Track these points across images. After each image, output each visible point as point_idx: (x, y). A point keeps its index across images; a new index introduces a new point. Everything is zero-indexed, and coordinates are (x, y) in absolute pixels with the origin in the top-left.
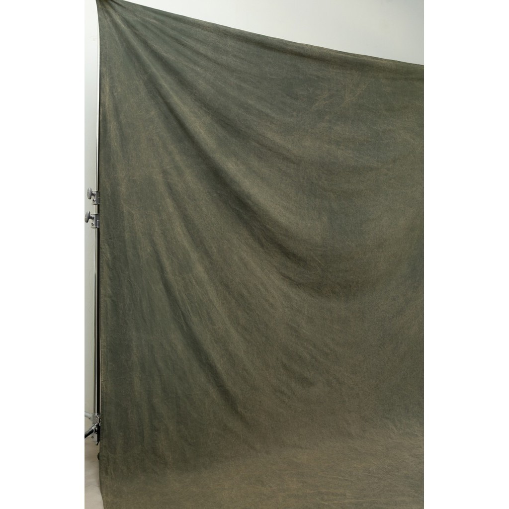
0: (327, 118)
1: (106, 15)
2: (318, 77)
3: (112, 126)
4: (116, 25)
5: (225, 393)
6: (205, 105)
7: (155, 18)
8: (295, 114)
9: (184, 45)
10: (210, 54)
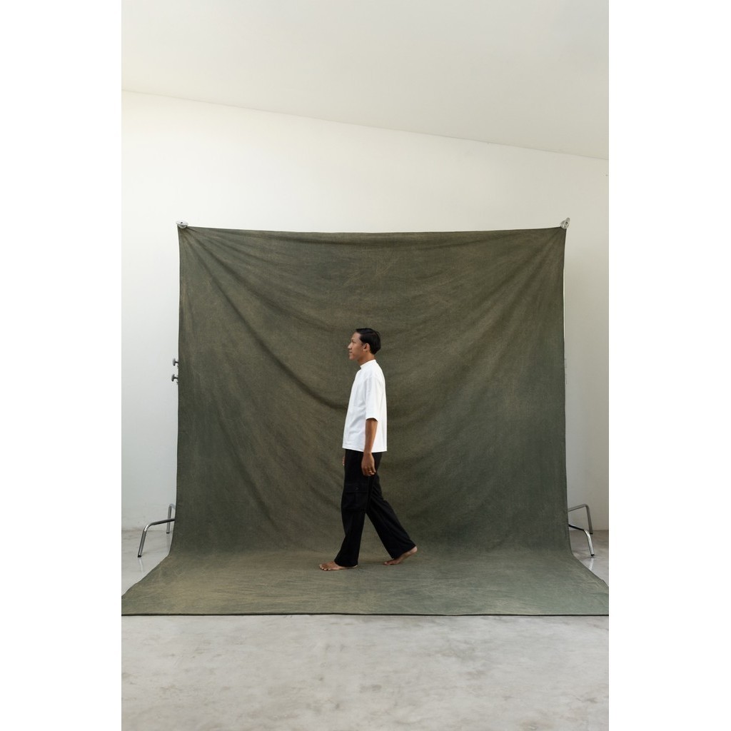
0: (358, 291)
1: (185, 239)
2: (350, 258)
3: (187, 317)
4: (191, 245)
5: (261, 504)
6: (255, 292)
7: (217, 235)
8: (328, 291)
9: (237, 250)
10: (258, 255)
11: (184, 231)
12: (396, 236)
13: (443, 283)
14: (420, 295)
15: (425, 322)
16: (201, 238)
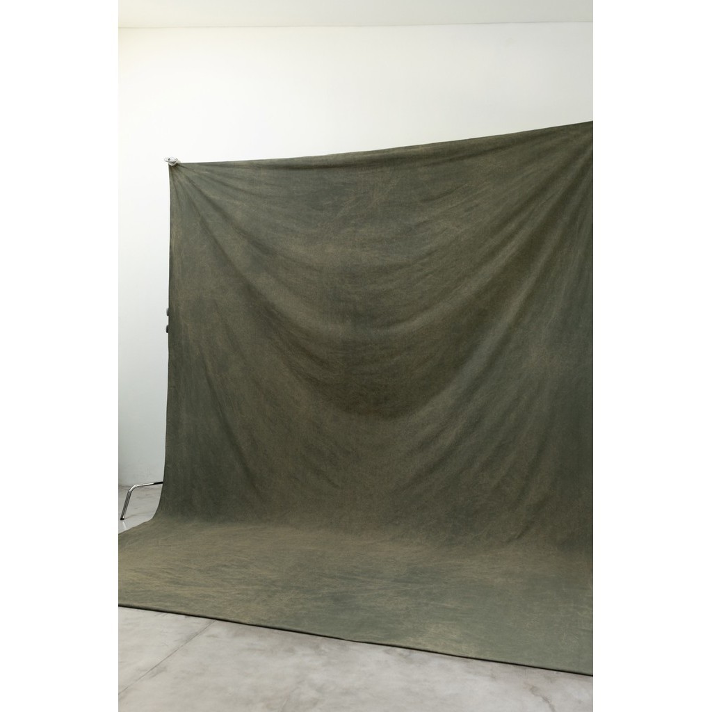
0: (353, 222)
1: (175, 178)
2: (344, 184)
4: (181, 184)
5: (247, 470)
7: (207, 170)
8: (319, 225)
9: (227, 185)
10: (246, 188)
11: (175, 168)
12: (396, 152)
13: (454, 205)
14: (425, 222)
15: (430, 254)
16: (191, 174)
